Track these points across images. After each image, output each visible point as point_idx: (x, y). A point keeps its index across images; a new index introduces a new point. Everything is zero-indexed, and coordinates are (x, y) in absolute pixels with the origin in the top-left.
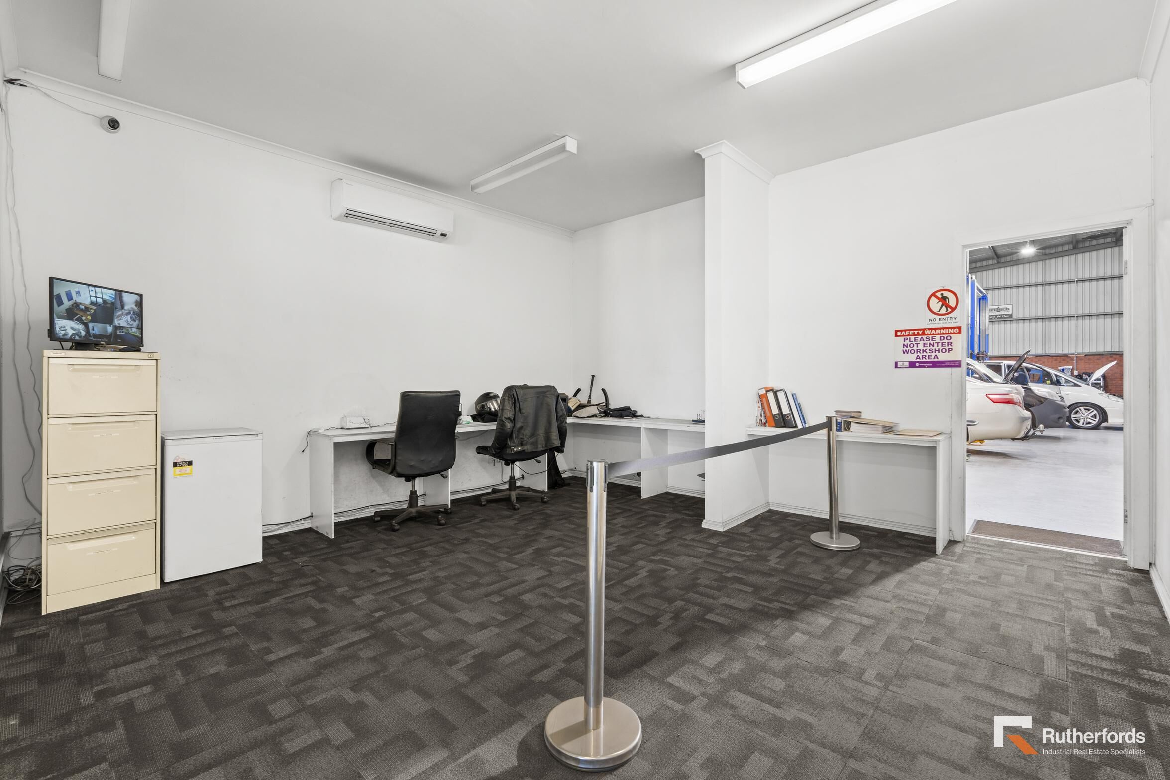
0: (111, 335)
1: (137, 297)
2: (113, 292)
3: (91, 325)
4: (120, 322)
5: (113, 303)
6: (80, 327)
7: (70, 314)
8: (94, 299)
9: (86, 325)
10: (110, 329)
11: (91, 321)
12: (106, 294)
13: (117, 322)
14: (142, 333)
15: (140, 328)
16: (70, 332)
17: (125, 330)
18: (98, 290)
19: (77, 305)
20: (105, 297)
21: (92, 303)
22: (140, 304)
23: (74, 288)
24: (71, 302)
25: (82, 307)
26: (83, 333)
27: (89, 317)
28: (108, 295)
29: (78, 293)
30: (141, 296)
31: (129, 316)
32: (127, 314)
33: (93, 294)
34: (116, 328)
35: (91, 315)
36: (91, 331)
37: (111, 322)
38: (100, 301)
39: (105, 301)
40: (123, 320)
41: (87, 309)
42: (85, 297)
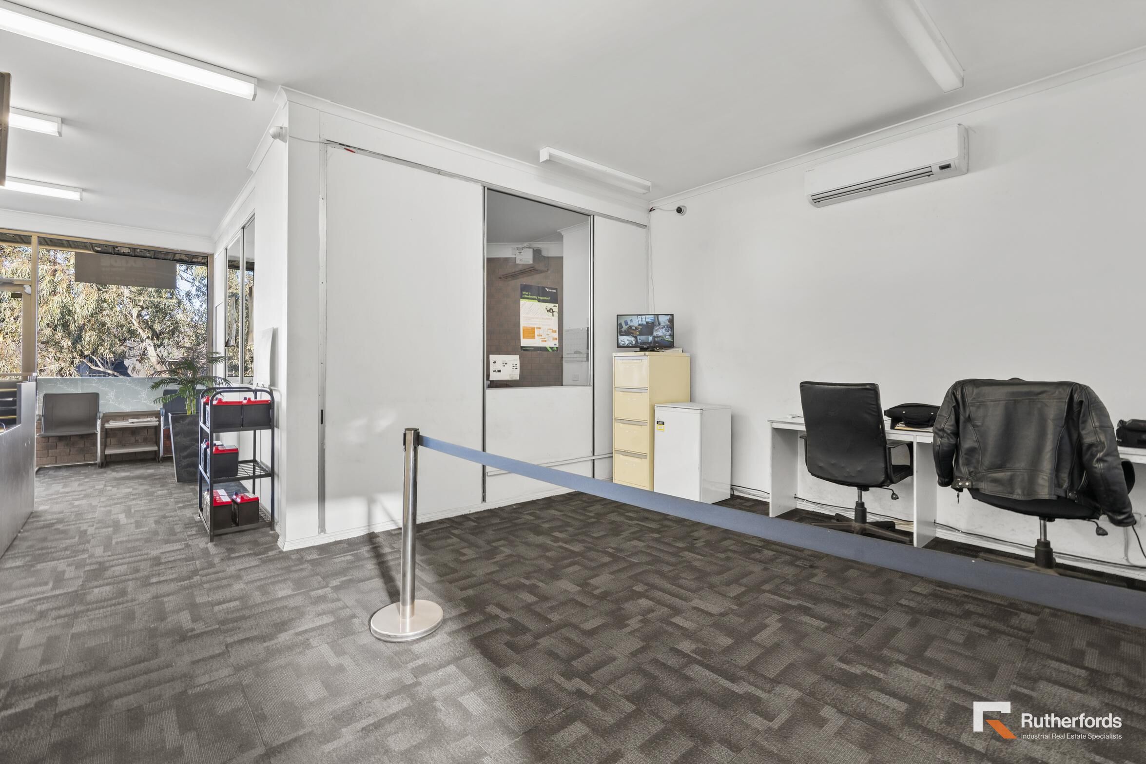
0: (651, 342)
1: (668, 317)
2: (653, 316)
3: (638, 337)
4: (658, 333)
5: (653, 323)
6: (632, 339)
7: (628, 333)
8: (640, 322)
9: (636, 338)
10: (650, 338)
11: (639, 335)
12: (648, 318)
13: (655, 334)
14: (673, 340)
15: (672, 336)
16: (627, 342)
17: (660, 338)
18: (643, 317)
19: (630, 327)
20: (647, 320)
21: (639, 325)
22: (671, 321)
23: (628, 319)
24: (627, 326)
25: (634, 328)
26: (634, 342)
27: (638, 333)
28: (649, 319)
29: (631, 321)
30: (672, 315)
31: (664, 329)
32: (662, 328)
33: (640, 320)
34: (655, 337)
35: (639, 332)
36: (639, 341)
37: (651, 334)
38: (644, 323)
39: (647, 323)
40: (660, 332)
41: (636, 328)
42: (635, 322)
